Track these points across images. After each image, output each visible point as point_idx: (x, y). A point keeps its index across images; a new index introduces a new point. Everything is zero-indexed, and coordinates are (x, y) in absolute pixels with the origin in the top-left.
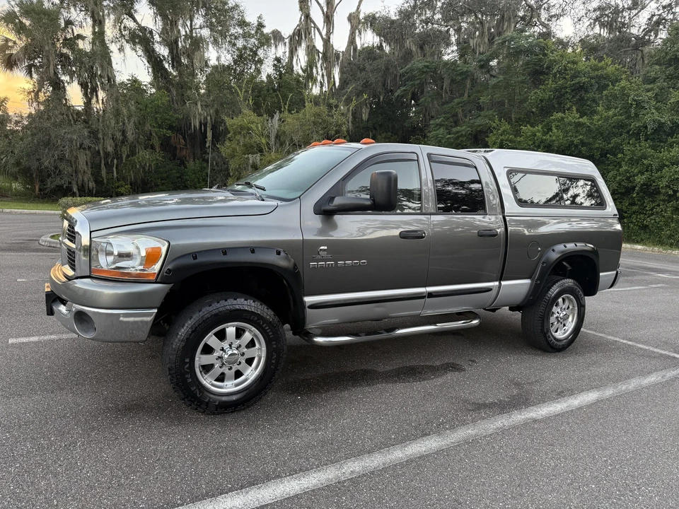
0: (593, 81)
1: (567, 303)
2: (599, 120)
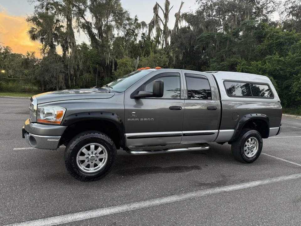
0: (286, 41)
1: (253, 141)
2: (289, 58)
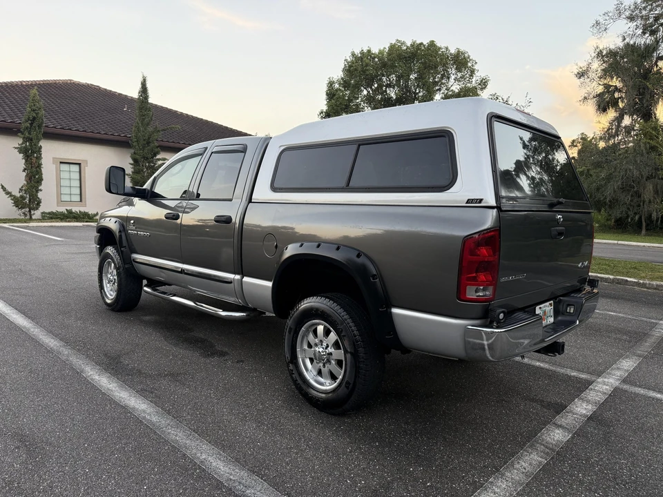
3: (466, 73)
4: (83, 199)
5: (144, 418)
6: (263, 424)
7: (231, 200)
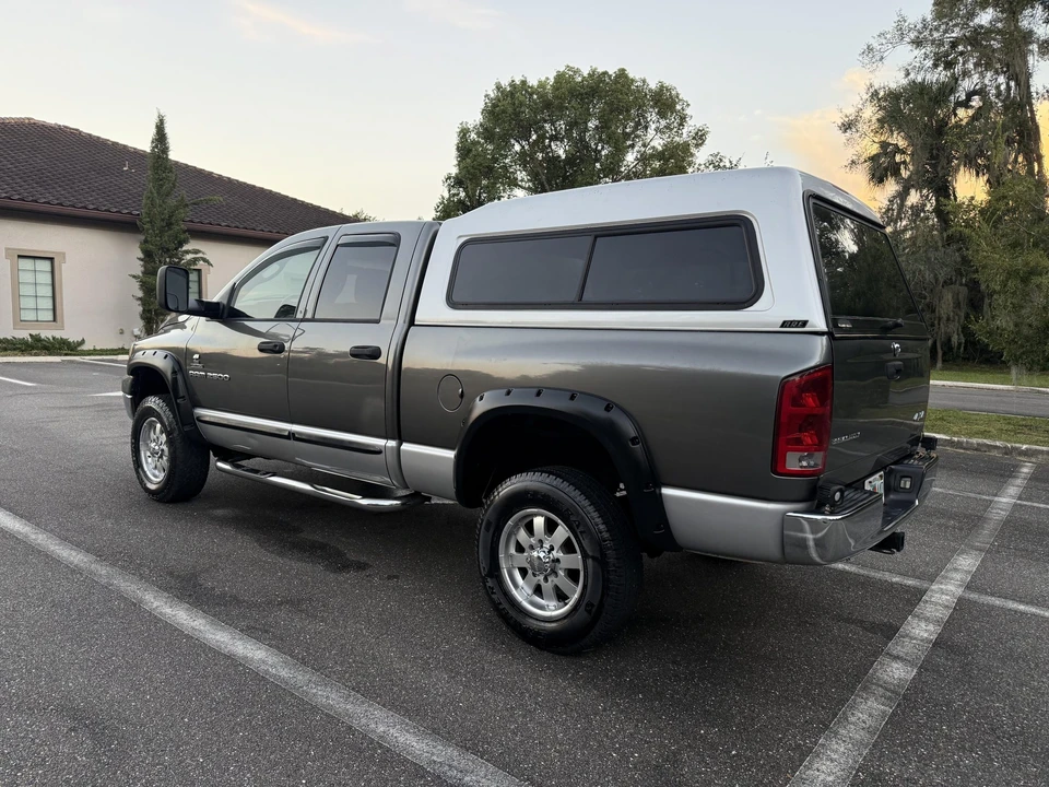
3: (674, 120)
4: (58, 318)
5: (267, 672)
6: (458, 673)
7: (377, 322)
